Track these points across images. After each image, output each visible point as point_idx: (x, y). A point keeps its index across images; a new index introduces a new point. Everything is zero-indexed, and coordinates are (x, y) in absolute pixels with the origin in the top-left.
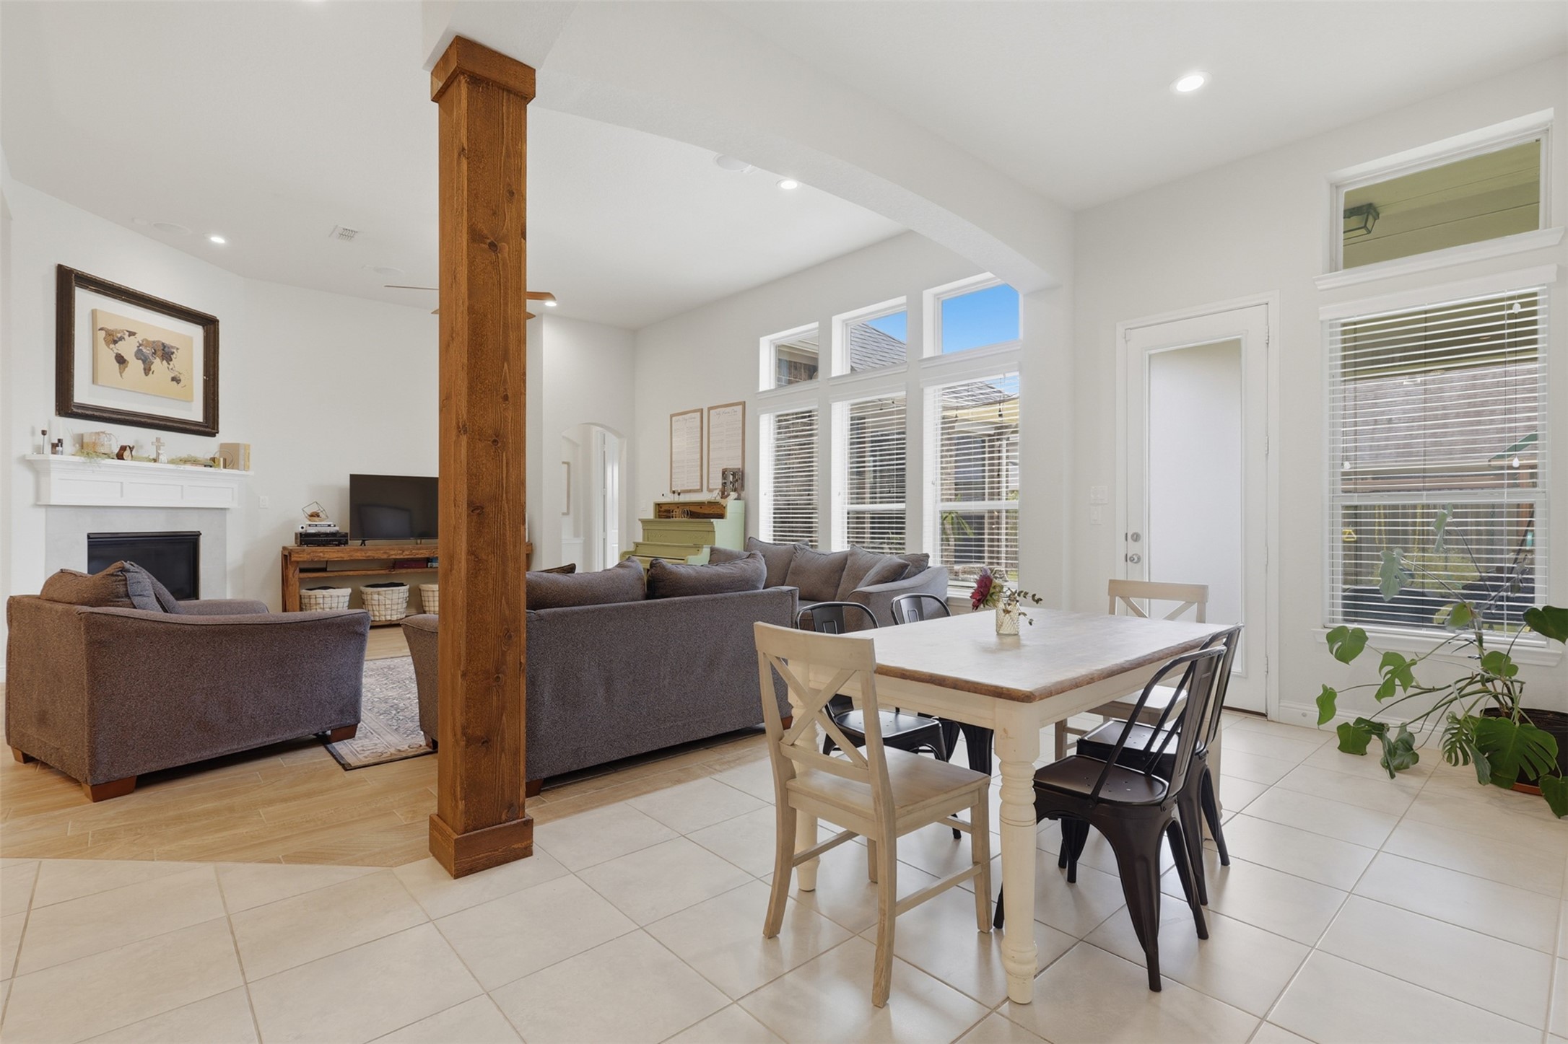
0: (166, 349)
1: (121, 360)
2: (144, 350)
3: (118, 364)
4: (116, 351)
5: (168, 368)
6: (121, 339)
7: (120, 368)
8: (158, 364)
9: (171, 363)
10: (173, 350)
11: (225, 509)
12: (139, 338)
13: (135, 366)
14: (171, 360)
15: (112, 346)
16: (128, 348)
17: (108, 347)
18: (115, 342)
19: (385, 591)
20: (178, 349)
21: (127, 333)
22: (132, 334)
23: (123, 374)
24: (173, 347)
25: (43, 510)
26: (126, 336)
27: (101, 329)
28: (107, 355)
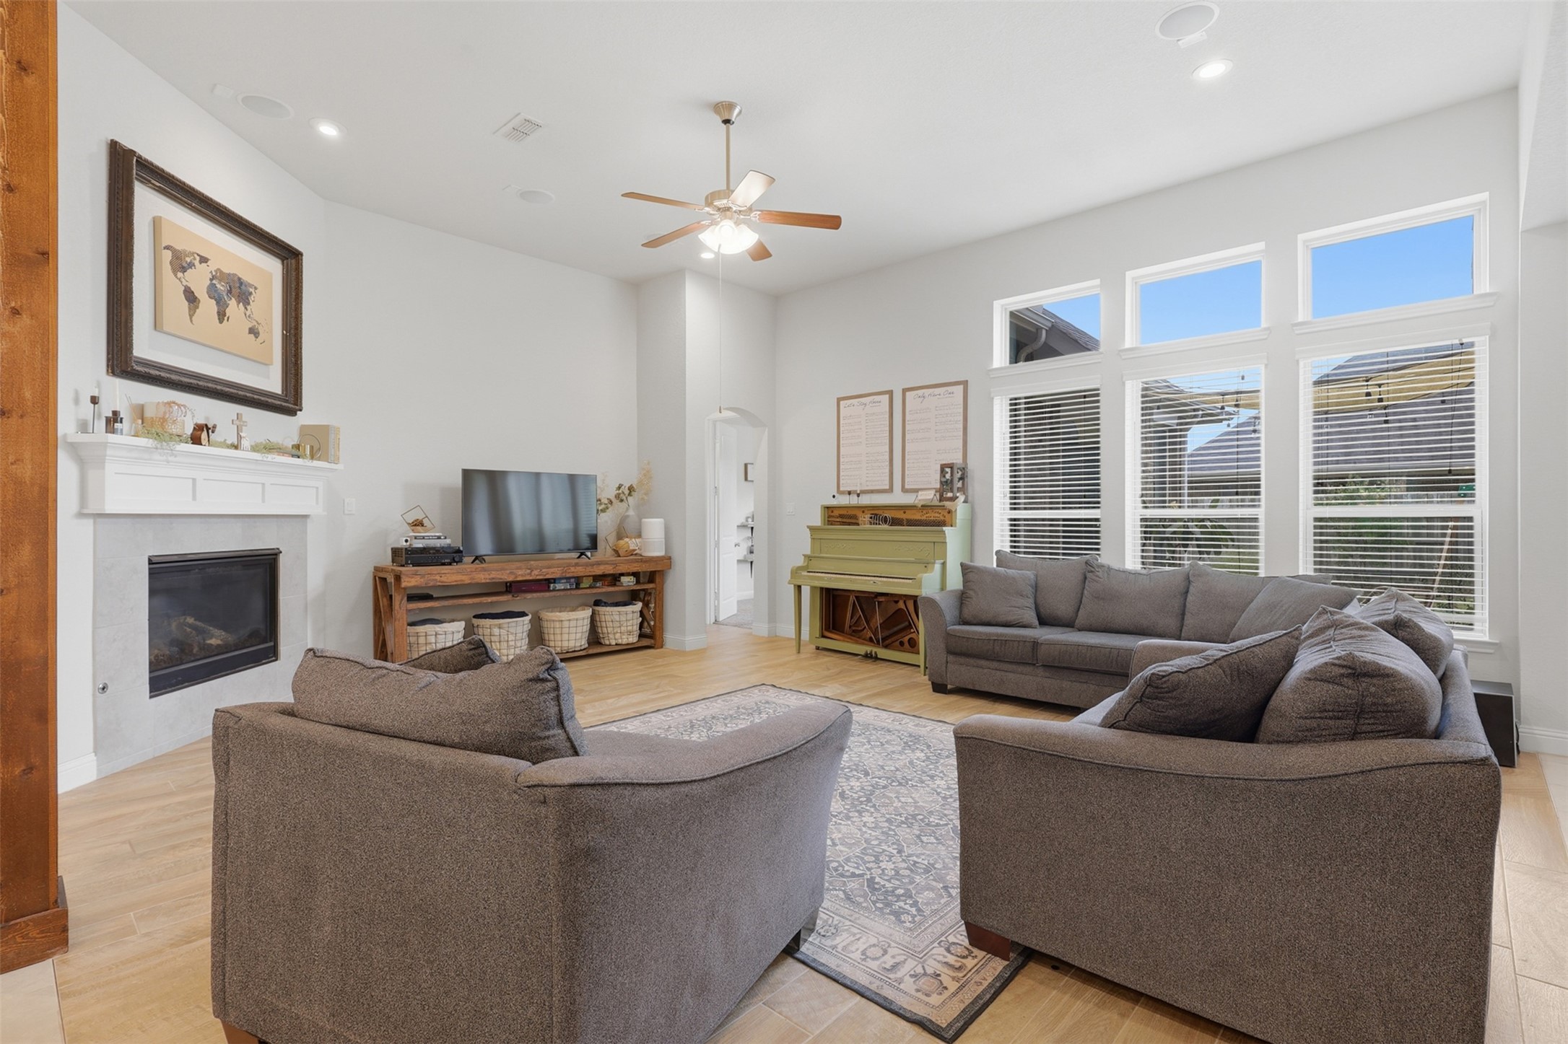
0: (243, 287)
1: (191, 297)
2: (218, 286)
3: (187, 303)
4: (185, 283)
5: (245, 315)
6: (191, 265)
7: (190, 309)
8: (233, 307)
9: (249, 307)
10: (251, 290)
11: (306, 517)
12: (213, 266)
13: (208, 307)
14: (249, 304)
15: (180, 275)
16: (198, 279)
17: (176, 276)
18: (184, 270)
19: (509, 623)
20: (256, 288)
21: (198, 258)
22: (204, 260)
23: (194, 318)
24: (251, 286)
25: (91, 521)
26: (197, 263)
27: (167, 248)
28: (173, 287)
